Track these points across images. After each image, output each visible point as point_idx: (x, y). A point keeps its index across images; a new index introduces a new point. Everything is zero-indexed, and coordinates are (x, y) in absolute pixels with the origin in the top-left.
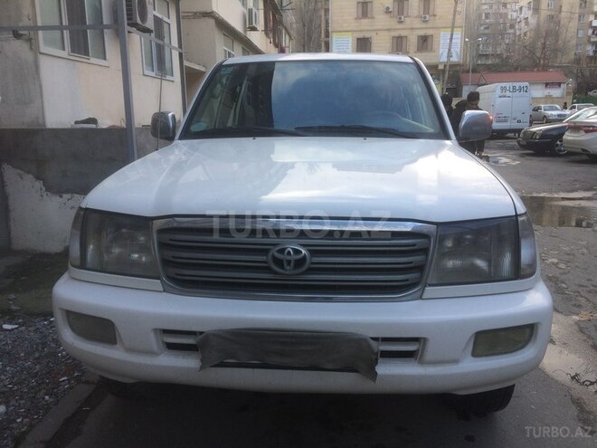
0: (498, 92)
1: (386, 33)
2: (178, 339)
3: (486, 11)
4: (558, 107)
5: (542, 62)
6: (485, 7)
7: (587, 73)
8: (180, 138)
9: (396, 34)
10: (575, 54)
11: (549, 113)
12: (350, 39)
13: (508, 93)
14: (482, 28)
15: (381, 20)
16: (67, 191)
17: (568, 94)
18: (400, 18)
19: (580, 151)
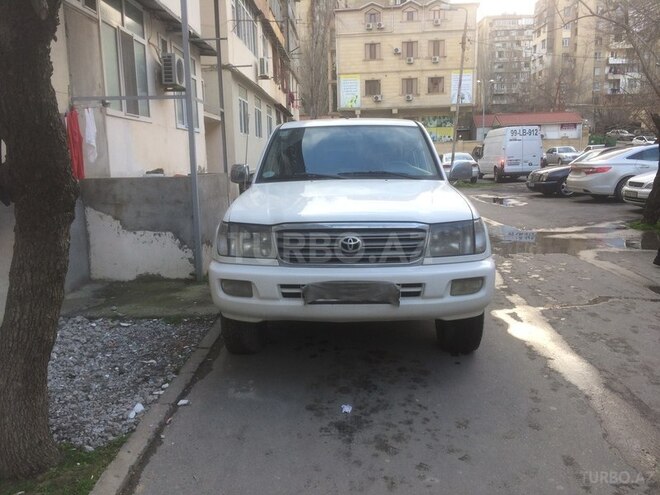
0: (509, 135)
1: (396, 75)
2: (290, 291)
3: (500, 50)
4: (572, 148)
5: (557, 102)
6: (498, 45)
7: (605, 113)
8: (256, 182)
9: (406, 75)
10: (593, 93)
11: (564, 155)
12: (359, 81)
13: (518, 137)
14: (496, 67)
15: (390, 62)
16: (140, 229)
17: (584, 135)
18: (410, 60)
19: (582, 191)
